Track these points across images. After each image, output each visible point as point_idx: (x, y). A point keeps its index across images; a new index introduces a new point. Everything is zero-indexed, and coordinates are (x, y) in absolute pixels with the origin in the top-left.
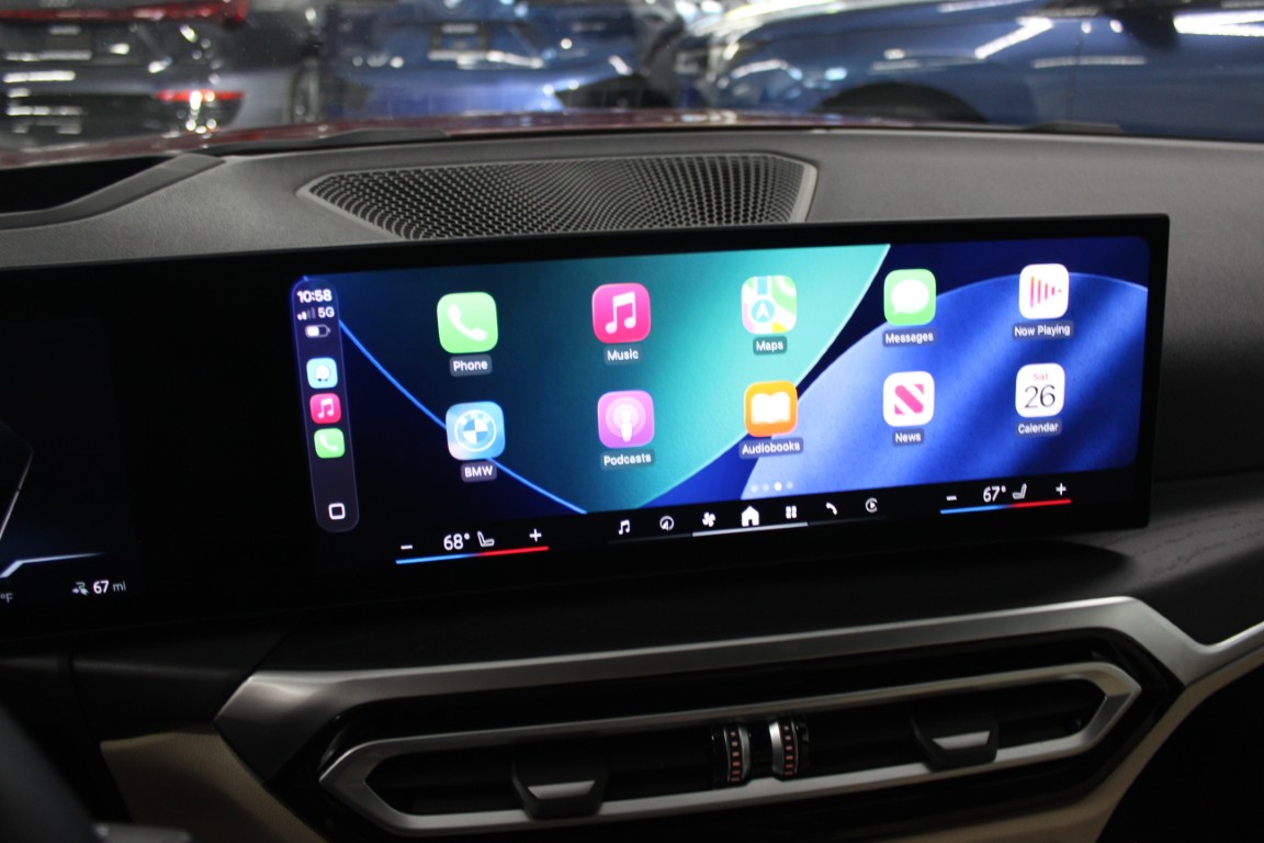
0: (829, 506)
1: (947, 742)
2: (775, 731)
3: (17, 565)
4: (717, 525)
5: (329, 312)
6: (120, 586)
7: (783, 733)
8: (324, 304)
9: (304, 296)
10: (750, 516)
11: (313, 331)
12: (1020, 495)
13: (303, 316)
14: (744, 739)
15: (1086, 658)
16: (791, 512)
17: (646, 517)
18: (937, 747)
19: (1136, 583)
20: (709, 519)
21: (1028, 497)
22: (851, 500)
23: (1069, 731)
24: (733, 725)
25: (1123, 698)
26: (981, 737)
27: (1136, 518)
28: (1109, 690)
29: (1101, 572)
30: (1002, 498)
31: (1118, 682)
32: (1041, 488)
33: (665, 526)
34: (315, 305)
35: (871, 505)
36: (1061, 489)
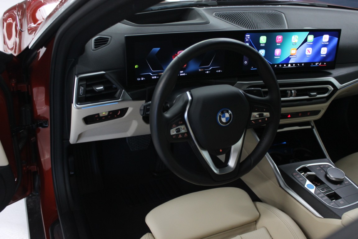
0: (298, 64)
1: (312, 94)
2: (293, 91)
3: (211, 68)
4: (286, 66)
5: (249, 38)
6: (221, 71)
7: (294, 91)
8: (249, 37)
9: (247, 36)
10: (289, 65)
11: (247, 40)
12: (320, 64)
13: (246, 38)
14: (290, 92)
15: (327, 85)
16: (294, 65)
17: (278, 65)
18: (311, 94)
19: (333, 76)
20: (285, 65)
21: (321, 65)
22: (301, 64)
23: (324, 93)
24: (288, 90)
25: (331, 90)
26: (315, 93)
27: (333, 68)
28: (330, 89)
29: (329, 74)
30: (318, 64)
31: (331, 88)
32: (323, 64)
33: (280, 66)
34: (248, 37)
35: (303, 65)
36: (325, 64)
